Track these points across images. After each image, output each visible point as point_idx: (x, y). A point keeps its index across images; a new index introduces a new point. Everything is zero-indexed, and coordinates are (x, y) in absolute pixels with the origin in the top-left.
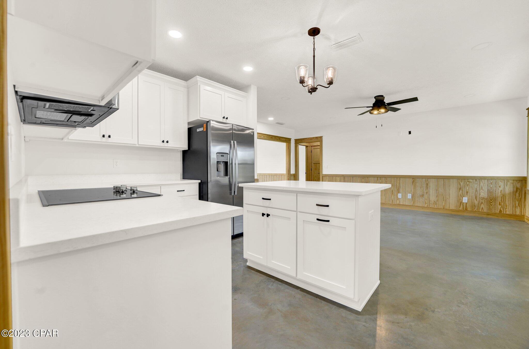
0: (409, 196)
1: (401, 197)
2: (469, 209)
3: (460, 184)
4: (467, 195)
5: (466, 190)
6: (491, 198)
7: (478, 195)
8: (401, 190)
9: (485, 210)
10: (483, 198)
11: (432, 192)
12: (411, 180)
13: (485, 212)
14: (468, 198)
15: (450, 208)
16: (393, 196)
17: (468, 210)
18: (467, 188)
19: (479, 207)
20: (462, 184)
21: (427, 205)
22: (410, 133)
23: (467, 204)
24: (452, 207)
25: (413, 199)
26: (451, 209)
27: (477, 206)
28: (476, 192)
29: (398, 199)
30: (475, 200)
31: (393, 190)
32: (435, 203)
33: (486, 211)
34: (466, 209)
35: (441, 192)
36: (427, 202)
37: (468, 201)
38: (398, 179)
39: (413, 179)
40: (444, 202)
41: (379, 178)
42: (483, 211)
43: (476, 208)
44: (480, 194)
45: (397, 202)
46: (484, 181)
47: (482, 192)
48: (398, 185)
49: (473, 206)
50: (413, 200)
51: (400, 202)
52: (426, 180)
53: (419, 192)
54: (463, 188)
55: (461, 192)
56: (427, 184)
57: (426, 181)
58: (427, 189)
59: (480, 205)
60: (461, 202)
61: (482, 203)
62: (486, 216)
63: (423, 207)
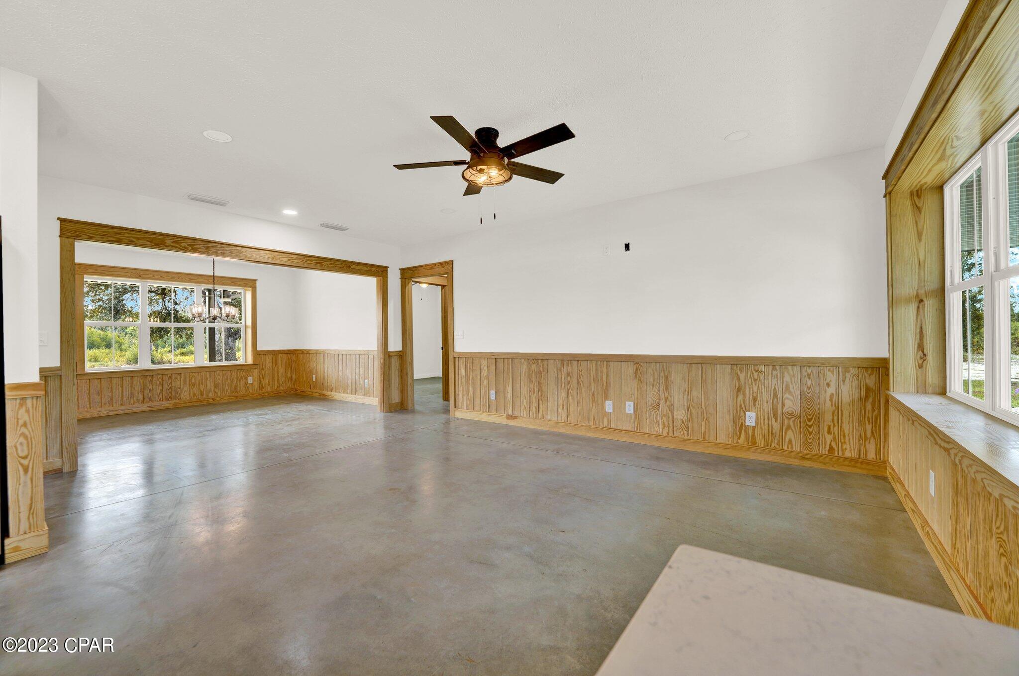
0: (629, 407)
1: (611, 411)
2: (760, 443)
3: (739, 379)
4: (755, 405)
5: (753, 393)
6: (810, 415)
7: (780, 406)
8: (611, 392)
9: (797, 447)
10: (791, 415)
11: (678, 396)
12: (631, 367)
13: (796, 452)
14: (757, 415)
15: (718, 441)
16: (594, 407)
17: (757, 445)
18: (755, 389)
19: (782, 438)
20: (742, 376)
21: (666, 430)
22: (627, 247)
23: (756, 431)
24: (723, 438)
25: (636, 415)
26: (721, 441)
27: (778, 436)
28: (775, 400)
29: (606, 414)
30: (773, 420)
31: (594, 392)
32: (685, 426)
33: (798, 449)
34: (754, 443)
35: (697, 398)
36: (666, 424)
37: (757, 422)
38: (605, 363)
39: (636, 363)
40: (703, 423)
41: (565, 362)
42: (792, 448)
43: (776, 441)
44: (783, 405)
45: (603, 424)
46: (793, 370)
47: (787, 398)
48: (604, 377)
49: (769, 435)
50: (636, 418)
51: (609, 422)
52: (663, 367)
53: (651, 396)
54: (745, 387)
55: (740, 397)
56: (666, 378)
57: (664, 370)
58: (666, 390)
59: (786, 433)
60: (742, 424)
61: (789, 427)
62: (796, 461)
63: (658, 436)
